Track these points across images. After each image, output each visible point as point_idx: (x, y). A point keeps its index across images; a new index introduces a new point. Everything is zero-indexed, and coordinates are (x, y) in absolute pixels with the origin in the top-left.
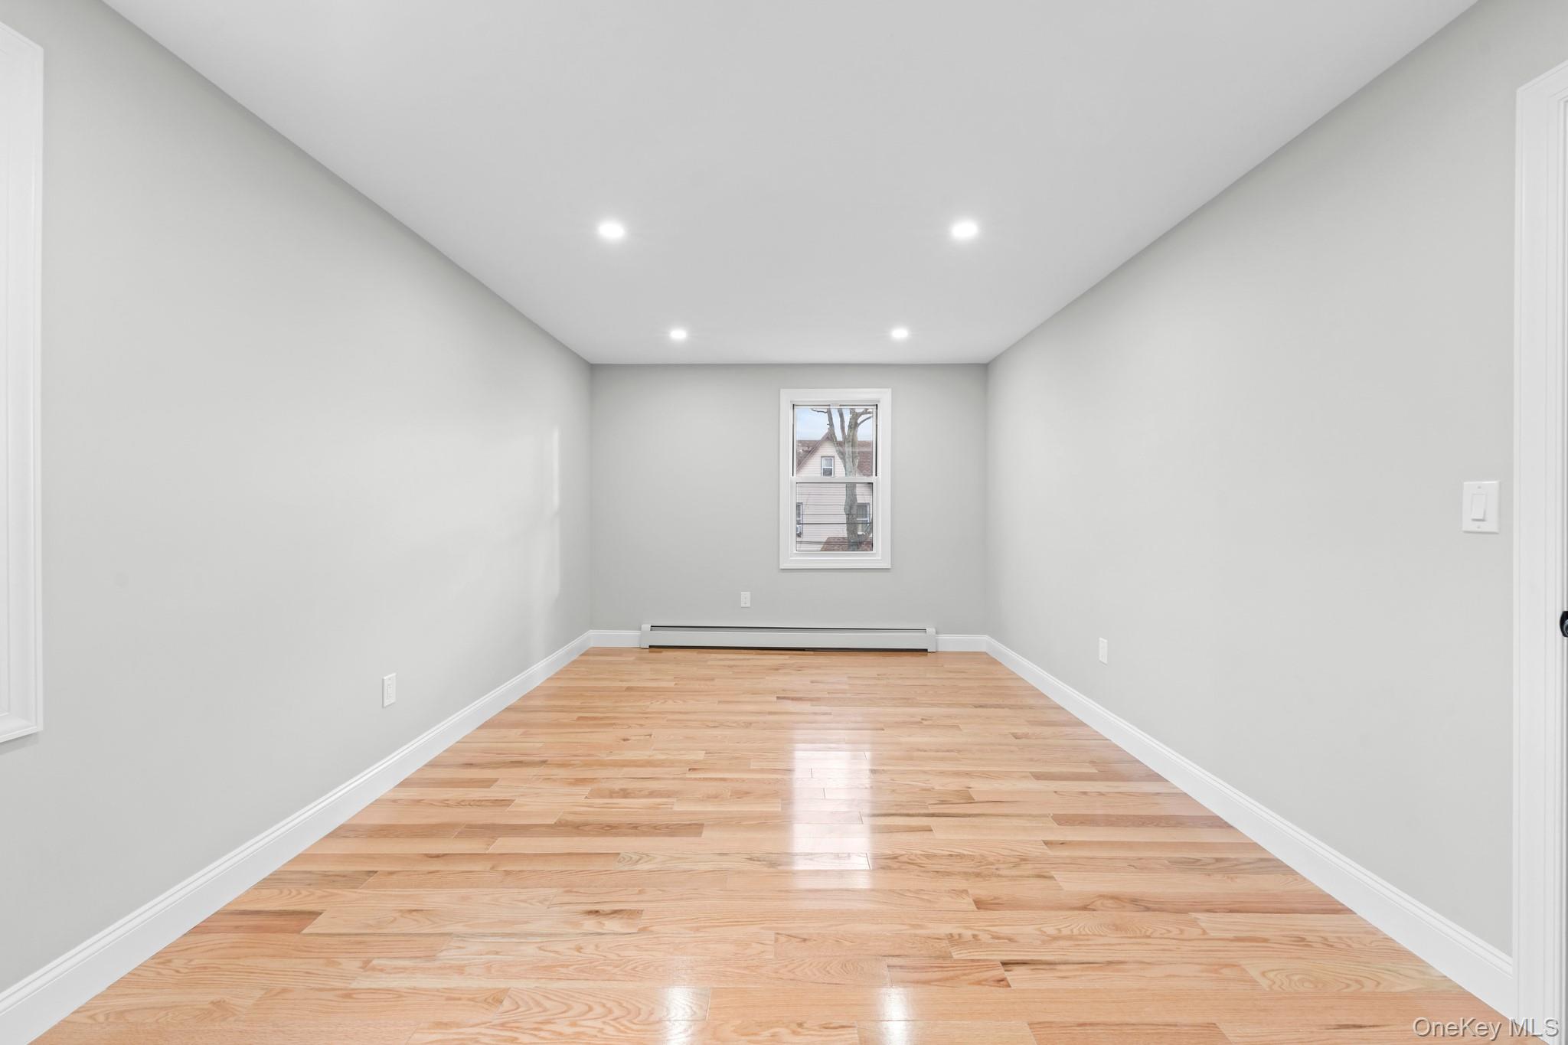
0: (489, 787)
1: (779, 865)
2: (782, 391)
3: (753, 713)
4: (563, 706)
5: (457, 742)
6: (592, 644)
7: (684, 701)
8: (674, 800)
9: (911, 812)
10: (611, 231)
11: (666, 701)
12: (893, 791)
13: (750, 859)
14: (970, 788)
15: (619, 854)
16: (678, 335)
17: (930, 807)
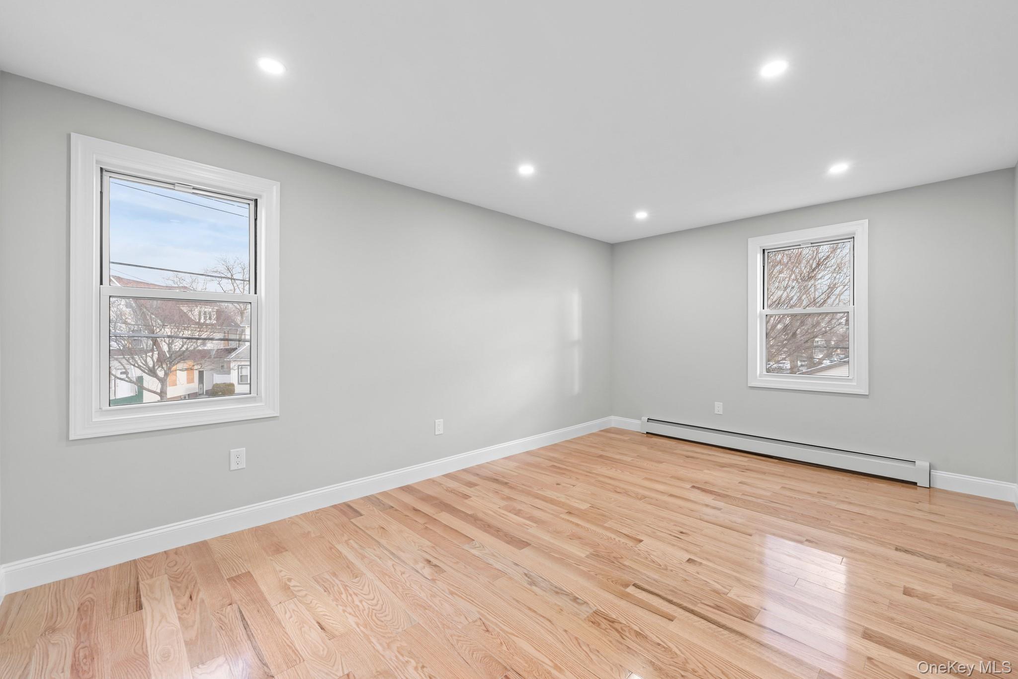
0: (471, 487)
1: (536, 586)
2: (750, 240)
3: (658, 491)
4: (553, 457)
5: (487, 463)
6: (613, 425)
7: (622, 472)
8: (535, 525)
9: (675, 600)
10: (526, 170)
11: (611, 469)
12: (685, 580)
13: (526, 575)
14: (765, 609)
15: (474, 540)
16: (641, 215)
17: (700, 605)
